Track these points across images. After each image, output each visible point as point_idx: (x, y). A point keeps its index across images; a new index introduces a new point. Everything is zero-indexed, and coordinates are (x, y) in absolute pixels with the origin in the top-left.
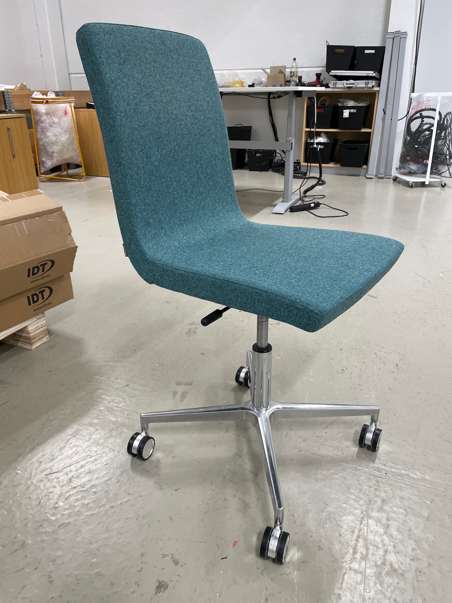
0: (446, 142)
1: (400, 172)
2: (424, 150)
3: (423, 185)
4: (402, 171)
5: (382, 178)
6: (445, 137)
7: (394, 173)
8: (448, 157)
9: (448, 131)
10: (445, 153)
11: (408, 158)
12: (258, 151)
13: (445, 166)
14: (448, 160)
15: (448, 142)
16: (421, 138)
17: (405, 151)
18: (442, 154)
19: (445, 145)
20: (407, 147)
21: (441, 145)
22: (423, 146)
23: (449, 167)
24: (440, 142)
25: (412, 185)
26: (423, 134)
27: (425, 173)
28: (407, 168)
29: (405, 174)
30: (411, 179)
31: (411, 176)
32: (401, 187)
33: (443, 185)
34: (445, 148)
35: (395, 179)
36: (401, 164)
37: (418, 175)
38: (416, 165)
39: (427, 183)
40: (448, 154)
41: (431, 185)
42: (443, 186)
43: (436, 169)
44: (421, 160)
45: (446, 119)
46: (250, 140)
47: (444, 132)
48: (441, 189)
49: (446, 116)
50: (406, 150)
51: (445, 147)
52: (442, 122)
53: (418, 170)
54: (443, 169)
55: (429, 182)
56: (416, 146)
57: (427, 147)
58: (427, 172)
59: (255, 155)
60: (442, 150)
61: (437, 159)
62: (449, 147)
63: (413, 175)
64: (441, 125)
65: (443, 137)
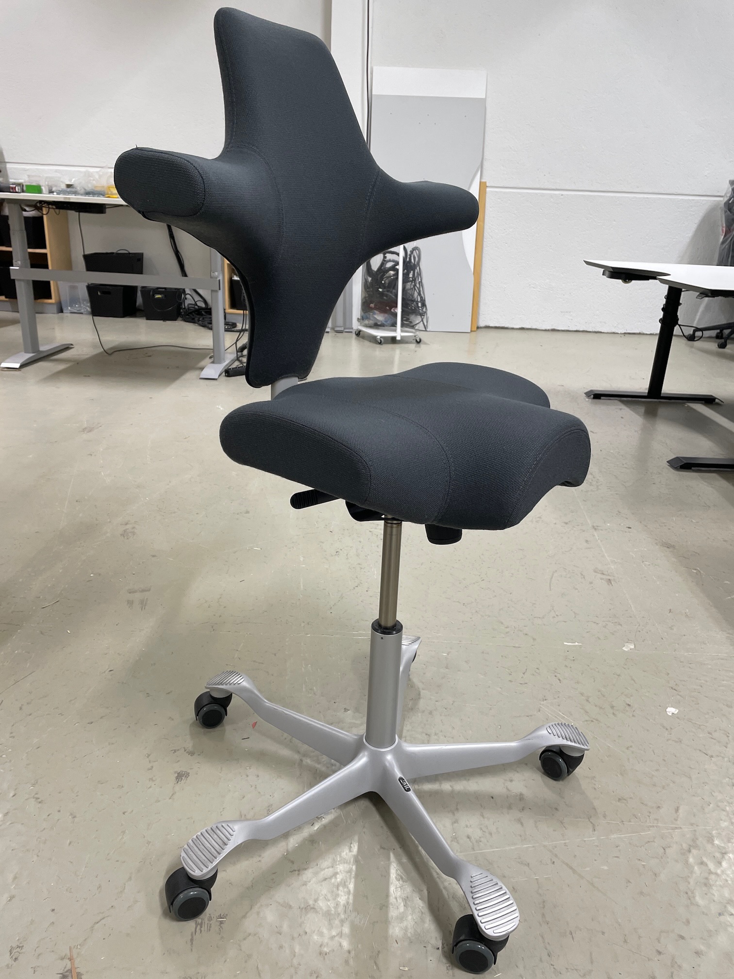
0: (415, 285)
1: (363, 324)
2: (391, 294)
3: (393, 340)
4: (366, 322)
5: (341, 332)
6: (414, 280)
7: (356, 325)
8: (420, 305)
9: (416, 271)
10: (416, 300)
11: (372, 305)
12: (157, 290)
13: (418, 316)
14: (420, 308)
15: (418, 285)
16: (385, 279)
17: (367, 296)
18: (413, 301)
19: (415, 289)
20: (368, 291)
21: (410, 289)
22: (389, 290)
23: (423, 317)
24: (409, 285)
25: (381, 341)
26: (387, 275)
27: (394, 325)
28: (372, 318)
29: (370, 327)
30: (379, 333)
31: (377, 329)
32: (367, 343)
33: (418, 340)
34: (416, 294)
35: (358, 334)
36: (365, 313)
37: (386, 328)
38: (382, 315)
39: (398, 338)
40: (419, 300)
41: (403, 341)
42: (419, 342)
43: (407, 320)
44: (388, 308)
45: (412, 255)
46: (142, 274)
47: (412, 272)
48: (416, 346)
49: (412, 252)
50: (368, 294)
51: (416, 292)
52: (408, 260)
53: (386, 322)
54: (417, 319)
55: (402, 337)
56: (380, 290)
57: (394, 291)
58: (396, 324)
59: (153, 296)
60: (412, 295)
61: (407, 308)
62: (420, 291)
63: (380, 327)
64: (407, 264)
65: (411, 279)
